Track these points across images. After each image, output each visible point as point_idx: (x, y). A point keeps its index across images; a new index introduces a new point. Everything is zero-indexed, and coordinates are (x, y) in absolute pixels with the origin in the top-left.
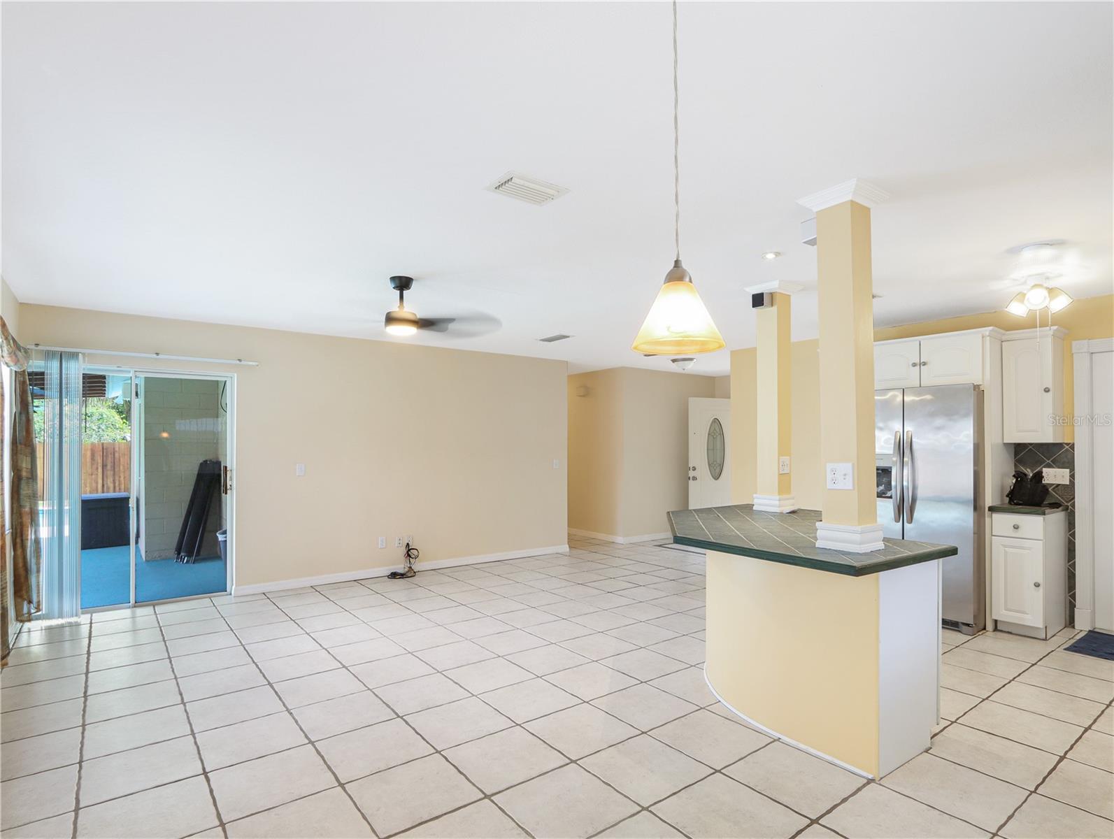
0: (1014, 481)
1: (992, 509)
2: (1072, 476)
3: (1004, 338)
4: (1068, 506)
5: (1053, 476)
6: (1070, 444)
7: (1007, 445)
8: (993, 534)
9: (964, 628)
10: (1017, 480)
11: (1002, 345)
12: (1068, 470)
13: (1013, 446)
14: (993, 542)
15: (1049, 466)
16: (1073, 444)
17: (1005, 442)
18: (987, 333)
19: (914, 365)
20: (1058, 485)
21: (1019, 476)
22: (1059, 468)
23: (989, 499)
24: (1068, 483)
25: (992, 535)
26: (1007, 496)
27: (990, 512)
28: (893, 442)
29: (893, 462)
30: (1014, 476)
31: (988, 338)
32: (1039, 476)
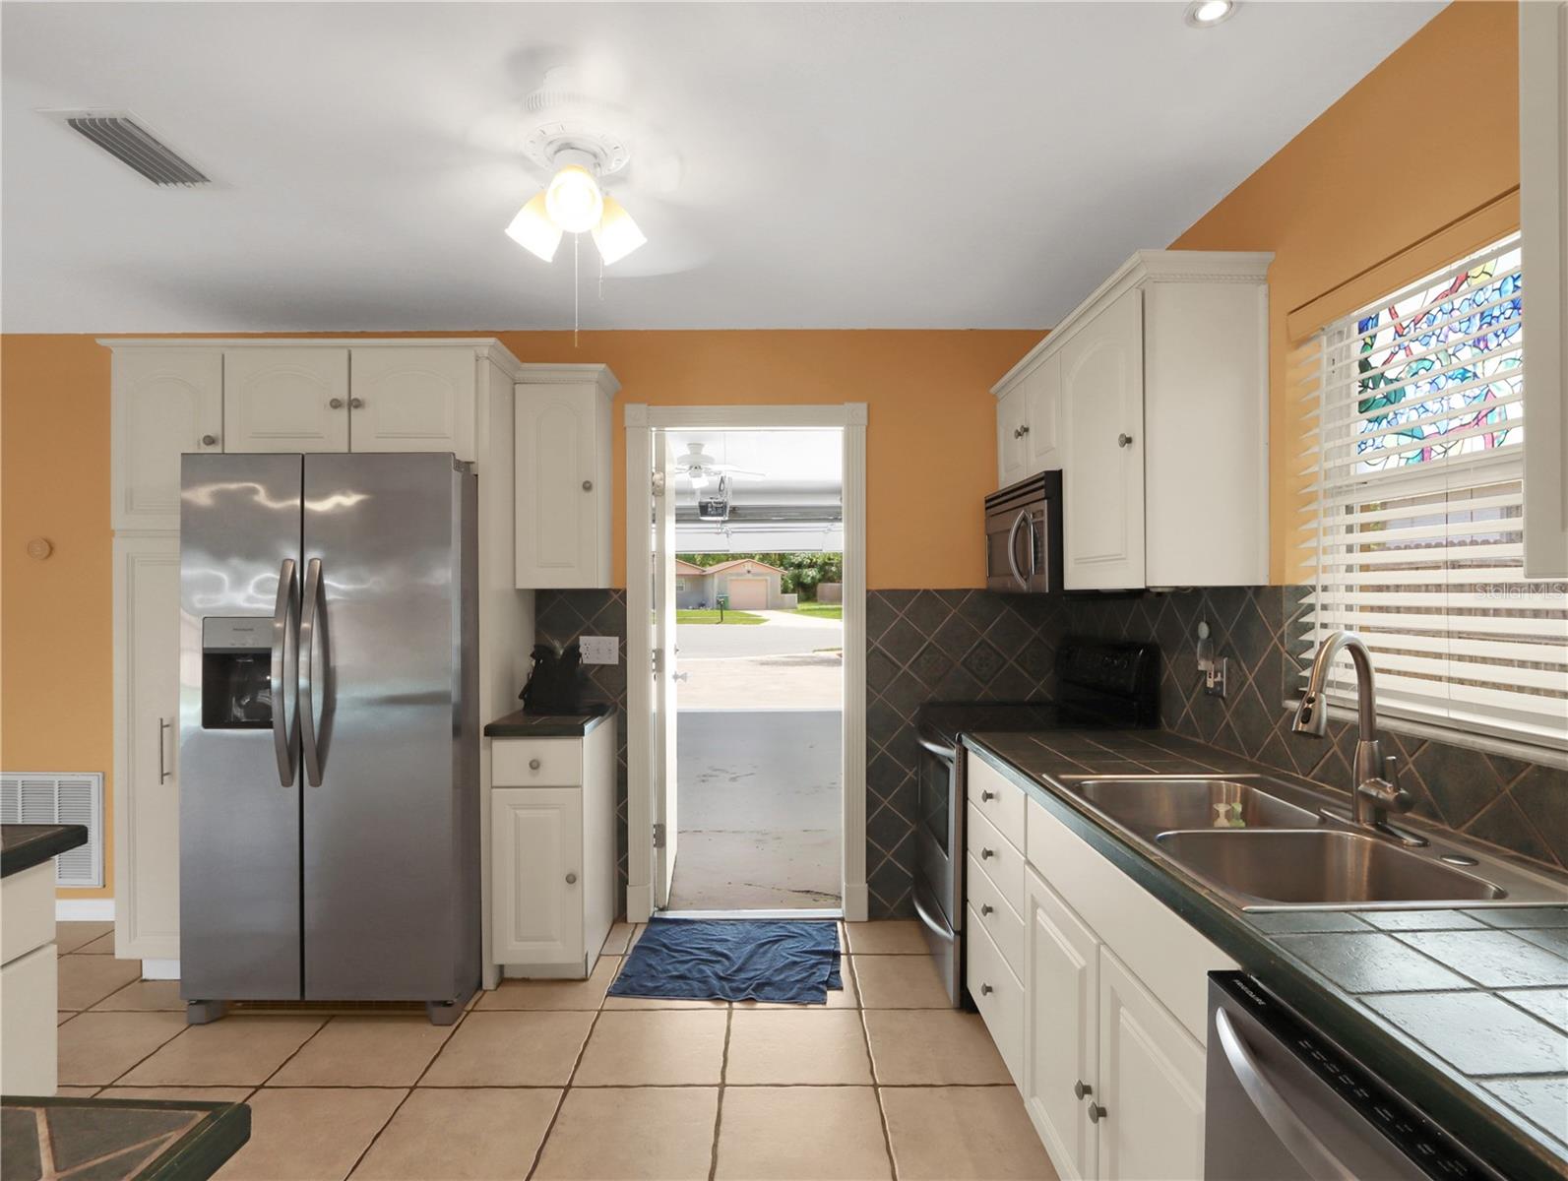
0: (534, 663)
1: (493, 731)
2: (623, 649)
3: (519, 375)
4: (616, 704)
5: (596, 649)
6: (620, 590)
7: (522, 593)
8: (494, 784)
9: (438, 1011)
10: (537, 662)
11: (514, 389)
12: (617, 639)
13: (534, 593)
14: (494, 797)
15: (590, 633)
16: (625, 592)
17: (518, 586)
18: (486, 352)
19: (336, 404)
20: (603, 666)
21: (541, 652)
22: (604, 635)
23: (488, 712)
24: (617, 663)
25: (492, 787)
26: (521, 696)
27: (489, 738)
28: (276, 586)
29: (275, 631)
30: (533, 656)
31: (486, 363)
32: (574, 652)
